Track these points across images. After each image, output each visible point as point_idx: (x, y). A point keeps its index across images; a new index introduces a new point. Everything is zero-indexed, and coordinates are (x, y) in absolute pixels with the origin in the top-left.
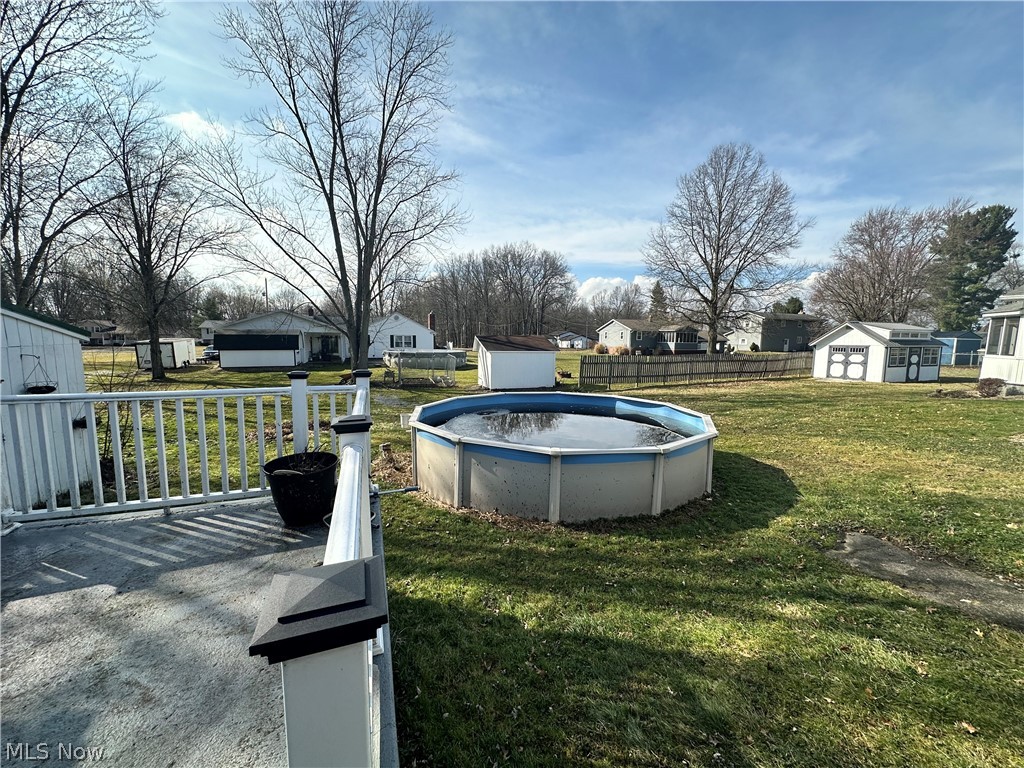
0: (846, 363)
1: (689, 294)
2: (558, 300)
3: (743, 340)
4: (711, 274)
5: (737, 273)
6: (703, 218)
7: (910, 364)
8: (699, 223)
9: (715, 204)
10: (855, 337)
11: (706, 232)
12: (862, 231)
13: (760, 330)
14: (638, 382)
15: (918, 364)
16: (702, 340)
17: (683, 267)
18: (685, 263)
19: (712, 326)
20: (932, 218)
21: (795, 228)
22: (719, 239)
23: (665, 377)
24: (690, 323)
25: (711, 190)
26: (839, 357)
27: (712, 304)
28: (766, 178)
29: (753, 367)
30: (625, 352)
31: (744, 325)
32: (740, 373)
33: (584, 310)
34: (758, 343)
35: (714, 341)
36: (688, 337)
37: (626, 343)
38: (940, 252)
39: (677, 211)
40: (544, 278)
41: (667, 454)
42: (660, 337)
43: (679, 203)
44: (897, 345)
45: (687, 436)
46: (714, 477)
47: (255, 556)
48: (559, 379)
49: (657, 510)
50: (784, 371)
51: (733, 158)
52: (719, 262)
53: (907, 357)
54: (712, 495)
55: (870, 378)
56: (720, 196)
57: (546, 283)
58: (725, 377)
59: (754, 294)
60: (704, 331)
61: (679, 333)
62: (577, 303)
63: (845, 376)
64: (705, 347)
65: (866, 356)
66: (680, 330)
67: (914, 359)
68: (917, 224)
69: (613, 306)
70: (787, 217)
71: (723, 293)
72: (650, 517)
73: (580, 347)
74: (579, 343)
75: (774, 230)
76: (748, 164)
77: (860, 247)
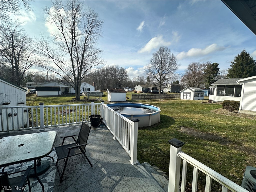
0: (187, 96)
1: (155, 79)
2: (125, 79)
3: (167, 90)
4: (160, 75)
5: (165, 75)
6: (158, 62)
7: (198, 96)
8: (157, 64)
9: (160, 60)
10: (188, 91)
11: (159, 66)
12: (190, 67)
13: (170, 88)
14: (144, 100)
15: (200, 96)
16: (158, 90)
17: (154, 73)
18: (154, 72)
19: (160, 87)
20: (204, 65)
21: (177, 66)
22: (161, 68)
23: (150, 99)
24: (155, 86)
25: (159, 56)
26: (185, 95)
27: (160, 82)
28: (171, 54)
29: (169, 96)
30: (141, 92)
31: (167, 87)
32: (166, 98)
33: (131, 82)
34: (170, 91)
35: (161, 90)
36: (155, 89)
37: (141, 90)
38: (206, 72)
39: (153, 61)
40: (121, 74)
41: (152, 115)
42: (149, 89)
43: (153, 59)
44: (196, 92)
45: (155, 111)
46: (160, 119)
48: (127, 99)
49: (150, 125)
50: (175, 97)
51: (164, 49)
52: (162, 72)
53: (198, 95)
54: (160, 122)
55: (191, 99)
56: (161, 58)
57: (122, 75)
58: (163, 99)
59: (169, 80)
60: (158, 88)
61: (153, 88)
62: (129, 80)
63: (186, 99)
64: (159, 91)
65: (190, 94)
66: (153, 87)
67: (199, 95)
68: (201, 66)
69: (138, 81)
70: (175, 64)
71: (163, 79)
72: (149, 126)
73: (130, 91)
74: (130, 90)
75: (173, 66)
76: (167, 51)
77: (190, 70)
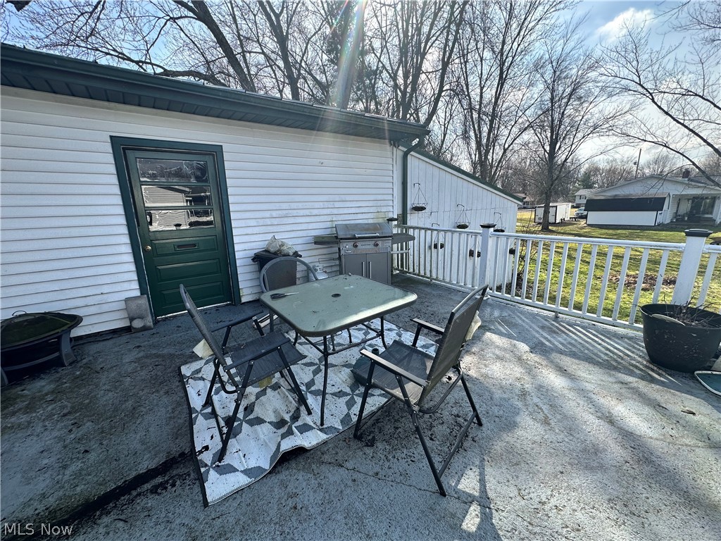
47: (620, 372)
